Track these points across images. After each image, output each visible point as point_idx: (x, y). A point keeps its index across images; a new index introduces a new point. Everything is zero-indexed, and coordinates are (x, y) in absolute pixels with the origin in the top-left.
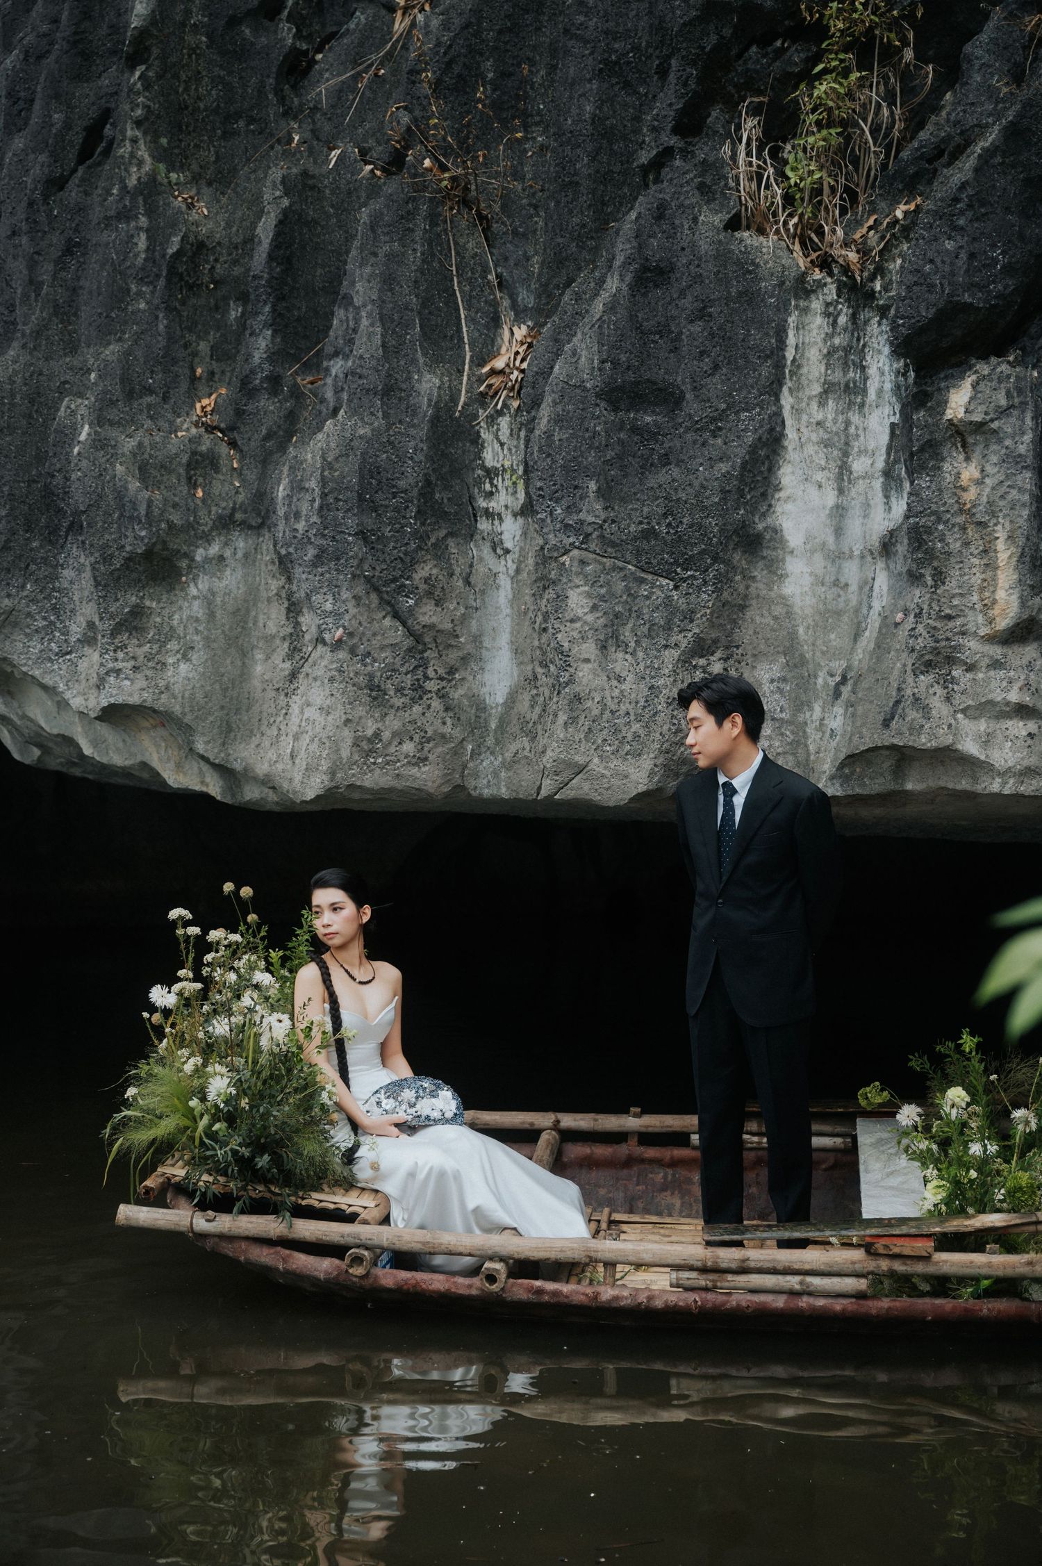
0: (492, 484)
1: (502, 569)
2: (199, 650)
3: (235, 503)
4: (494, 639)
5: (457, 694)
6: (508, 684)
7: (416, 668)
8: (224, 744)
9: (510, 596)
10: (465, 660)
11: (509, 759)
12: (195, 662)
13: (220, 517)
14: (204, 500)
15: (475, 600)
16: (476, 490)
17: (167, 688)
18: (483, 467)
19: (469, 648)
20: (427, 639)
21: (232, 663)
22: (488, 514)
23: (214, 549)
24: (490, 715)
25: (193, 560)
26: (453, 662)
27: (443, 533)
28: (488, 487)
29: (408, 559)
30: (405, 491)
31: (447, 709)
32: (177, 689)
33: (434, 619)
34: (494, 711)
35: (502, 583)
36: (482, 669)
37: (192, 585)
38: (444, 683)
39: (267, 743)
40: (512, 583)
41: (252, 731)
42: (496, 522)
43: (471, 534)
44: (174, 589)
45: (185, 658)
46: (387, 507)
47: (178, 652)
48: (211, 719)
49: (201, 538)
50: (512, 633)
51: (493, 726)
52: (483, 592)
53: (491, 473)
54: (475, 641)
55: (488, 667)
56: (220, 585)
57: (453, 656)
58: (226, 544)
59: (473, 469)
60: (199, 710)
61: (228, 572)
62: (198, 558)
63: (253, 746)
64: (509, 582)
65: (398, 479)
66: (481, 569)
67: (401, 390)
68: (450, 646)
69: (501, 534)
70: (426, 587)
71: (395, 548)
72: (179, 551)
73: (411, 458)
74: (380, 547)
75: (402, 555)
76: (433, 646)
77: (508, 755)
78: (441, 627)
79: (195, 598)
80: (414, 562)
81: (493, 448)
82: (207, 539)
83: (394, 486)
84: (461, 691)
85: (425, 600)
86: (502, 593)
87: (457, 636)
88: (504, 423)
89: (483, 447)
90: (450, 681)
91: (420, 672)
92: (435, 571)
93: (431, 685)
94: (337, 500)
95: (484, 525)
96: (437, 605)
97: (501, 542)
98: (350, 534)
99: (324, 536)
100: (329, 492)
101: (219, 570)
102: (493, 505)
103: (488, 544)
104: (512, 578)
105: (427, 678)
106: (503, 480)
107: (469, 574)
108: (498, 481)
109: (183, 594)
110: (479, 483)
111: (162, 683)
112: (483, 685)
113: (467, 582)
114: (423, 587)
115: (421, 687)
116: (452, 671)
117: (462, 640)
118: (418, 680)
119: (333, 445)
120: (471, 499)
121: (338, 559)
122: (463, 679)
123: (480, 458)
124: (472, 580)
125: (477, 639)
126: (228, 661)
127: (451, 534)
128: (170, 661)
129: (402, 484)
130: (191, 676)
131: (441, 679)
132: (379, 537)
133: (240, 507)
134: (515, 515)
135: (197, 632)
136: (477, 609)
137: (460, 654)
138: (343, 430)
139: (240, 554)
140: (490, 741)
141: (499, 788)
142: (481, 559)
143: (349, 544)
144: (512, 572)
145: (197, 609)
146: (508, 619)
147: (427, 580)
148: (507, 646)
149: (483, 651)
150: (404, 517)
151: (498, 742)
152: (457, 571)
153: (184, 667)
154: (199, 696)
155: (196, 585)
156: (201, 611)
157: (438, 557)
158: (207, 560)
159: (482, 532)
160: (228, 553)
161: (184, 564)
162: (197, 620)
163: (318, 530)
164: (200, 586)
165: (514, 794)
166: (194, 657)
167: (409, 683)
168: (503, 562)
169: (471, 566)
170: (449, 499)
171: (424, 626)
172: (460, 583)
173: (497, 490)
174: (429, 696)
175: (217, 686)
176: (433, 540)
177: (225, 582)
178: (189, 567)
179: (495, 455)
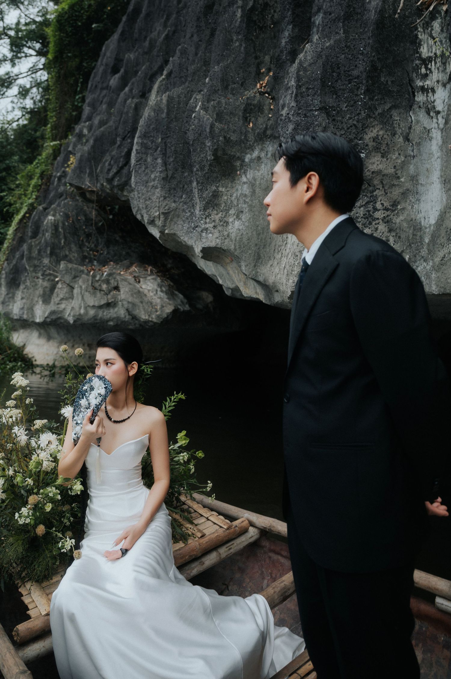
0: (426, 68)
1: (434, 125)
2: (246, 212)
3: (267, 125)
4: (428, 177)
5: (398, 220)
6: (439, 209)
7: (368, 203)
8: (255, 266)
9: (440, 143)
10: (405, 194)
11: (437, 263)
12: (243, 220)
13: (259, 134)
14: (252, 129)
15: (413, 151)
16: (414, 75)
17: (228, 236)
18: (420, 58)
19: (408, 185)
20: (376, 182)
21: (263, 218)
22: (423, 90)
23: (256, 154)
24: (425, 233)
25: (243, 161)
26: (395, 198)
27: (387, 107)
28: (423, 71)
29: (360, 125)
30: (358, 77)
31: (390, 231)
32: (233, 236)
33: (381, 167)
34: (428, 230)
35: (434, 135)
36: (419, 200)
37: (243, 176)
38: (388, 213)
39: (276, 263)
40: (442, 133)
41: (270, 257)
42: (430, 94)
43: (410, 105)
44: (235, 180)
45: (238, 217)
46: (344, 90)
47: (234, 215)
48: (250, 252)
49: (249, 148)
50: (441, 170)
51: (427, 240)
52: (419, 144)
53: (426, 62)
54: (413, 180)
55: (423, 198)
56: (258, 174)
57: (396, 193)
58: (262, 150)
59: (413, 61)
60: (244, 247)
61: (263, 166)
62: (247, 160)
63: (269, 266)
64: (439, 133)
65: (353, 70)
66: (417, 129)
67: (357, 14)
68: (394, 185)
69: (434, 102)
70: (375, 144)
71: (350, 118)
72: (234, 156)
73: (362, 54)
74: (340, 118)
75: (355, 122)
76: (380, 187)
77: (437, 260)
78: (386, 172)
79: (244, 183)
80: (365, 127)
81: (428, 44)
82: (252, 148)
83: (349, 76)
84: (401, 218)
85: (373, 154)
86: (434, 142)
87: (398, 178)
88: (436, 25)
89: (420, 45)
90: (393, 211)
91: (370, 207)
92: (381, 133)
93: (379, 215)
94: (308, 89)
95: (420, 98)
96: (383, 157)
97: (434, 107)
98: (316, 110)
99: (298, 114)
100: (303, 85)
101: (258, 166)
102: (428, 83)
103: (423, 110)
104: (442, 130)
105: (375, 209)
106: (436, 63)
107: (408, 134)
108: (432, 66)
109: (238, 182)
110: (417, 69)
111: (226, 233)
112: (419, 212)
113: (407, 139)
114: (371, 144)
115: (371, 216)
116: (395, 204)
117: (402, 180)
118: (369, 211)
119: (309, 58)
120: (411, 81)
121: (308, 129)
122: (403, 209)
123: (418, 53)
124: (411, 137)
125: (414, 179)
126: (261, 218)
127: (394, 107)
128: (231, 220)
129: (355, 73)
130: (241, 228)
131: (386, 209)
132: (338, 112)
133: (270, 127)
134: (444, 85)
135: (245, 202)
136: (414, 157)
137: (401, 190)
138: (316, 48)
139: (269, 155)
140: (424, 252)
141: (431, 287)
142: (418, 122)
143: (315, 116)
144: (441, 126)
145: (246, 189)
146: (439, 160)
147: (374, 139)
148: (438, 180)
149: (419, 187)
150: (357, 95)
151: (430, 252)
152: (399, 131)
153: (237, 223)
154: (245, 240)
155: (246, 176)
156: (248, 191)
157: (384, 123)
158: (252, 160)
159: (419, 102)
160: (263, 155)
161: (238, 164)
162: (245, 196)
163: (295, 111)
164: (248, 176)
165: (442, 290)
166: (244, 217)
167: (362, 213)
168: (435, 120)
169: (410, 128)
170: (392, 82)
171: (373, 172)
172: (401, 140)
173: (431, 72)
174: (377, 222)
175: (254, 233)
176: (380, 111)
177: (261, 172)
178: (241, 165)
179: (430, 48)
